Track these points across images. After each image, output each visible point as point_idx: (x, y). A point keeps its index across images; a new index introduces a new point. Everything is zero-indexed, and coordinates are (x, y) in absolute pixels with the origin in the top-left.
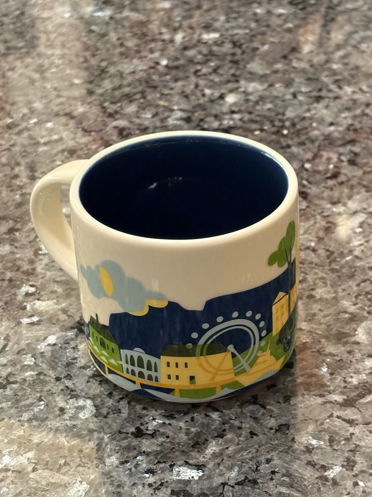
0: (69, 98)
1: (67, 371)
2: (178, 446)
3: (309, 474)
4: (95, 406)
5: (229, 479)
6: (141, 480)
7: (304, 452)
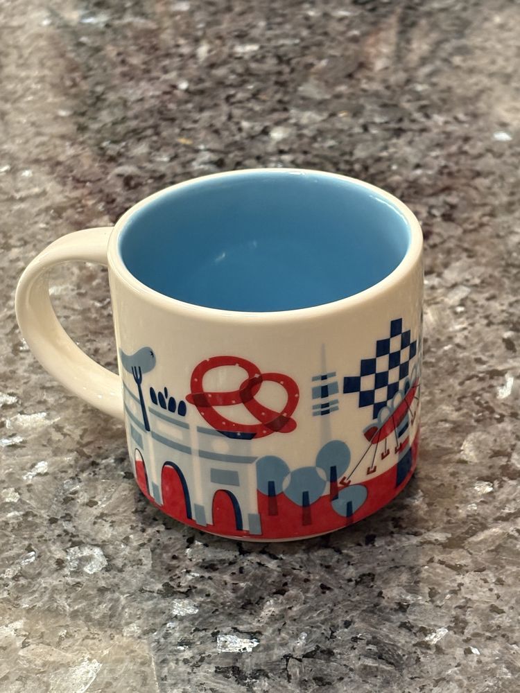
0: (52, 136)
1: (65, 509)
2: (223, 608)
3: (403, 640)
4: (106, 557)
5: (294, 651)
6: (175, 655)
7: (396, 610)
